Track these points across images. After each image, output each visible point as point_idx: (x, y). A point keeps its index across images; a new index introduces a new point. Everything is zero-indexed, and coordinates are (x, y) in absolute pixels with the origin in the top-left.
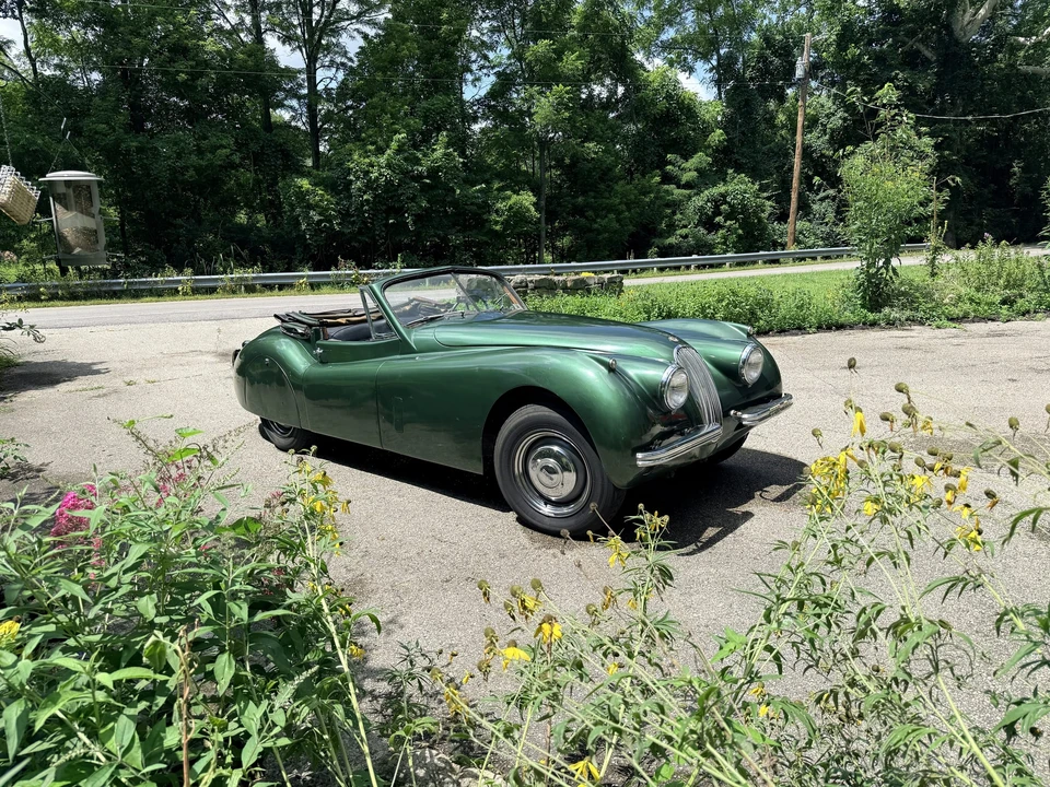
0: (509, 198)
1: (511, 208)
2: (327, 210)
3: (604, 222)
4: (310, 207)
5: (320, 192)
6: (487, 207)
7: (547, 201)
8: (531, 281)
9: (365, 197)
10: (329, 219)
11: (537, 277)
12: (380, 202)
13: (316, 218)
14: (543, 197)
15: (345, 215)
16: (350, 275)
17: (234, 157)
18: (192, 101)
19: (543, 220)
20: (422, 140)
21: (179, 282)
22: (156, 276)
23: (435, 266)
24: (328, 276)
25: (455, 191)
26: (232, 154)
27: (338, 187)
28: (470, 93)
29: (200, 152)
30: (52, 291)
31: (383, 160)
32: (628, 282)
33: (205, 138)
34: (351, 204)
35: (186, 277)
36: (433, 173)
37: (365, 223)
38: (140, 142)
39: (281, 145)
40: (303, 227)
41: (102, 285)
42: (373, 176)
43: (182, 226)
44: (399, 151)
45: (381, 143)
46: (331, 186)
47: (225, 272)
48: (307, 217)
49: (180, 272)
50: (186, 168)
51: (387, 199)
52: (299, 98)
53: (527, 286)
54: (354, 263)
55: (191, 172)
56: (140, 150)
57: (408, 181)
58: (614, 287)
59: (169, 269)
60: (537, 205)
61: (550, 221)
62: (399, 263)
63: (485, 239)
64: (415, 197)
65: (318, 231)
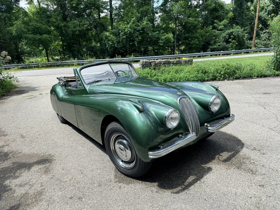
0: (165, 35)
1: (166, 38)
2: (113, 41)
3: (194, 42)
4: (109, 40)
5: (112, 36)
6: (159, 39)
8: (163, 62)
9: (124, 37)
10: (114, 44)
11: (165, 60)
12: (128, 38)
13: (111, 44)
14: (176, 35)
15: (118, 42)
16: (119, 60)
17: (89, 27)
18: (78, 12)
19: (176, 42)
20: (140, 19)
21: (74, 62)
22: (68, 61)
23: (143, 56)
25: (149, 34)
26: (88, 26)
27: (117, 35)
28: (155, 5)
29: (80, 26)
30: (42, 65)
31: (129, 26)
32: (194, 60)
33: (81, 22)
34: (120, 39)
35: (76, 61)
36: (143, 29)
37: (124, 44)
38: (64, 24)
39: (101, 23)
40: (107, 46)
41: (55, 63)
42: (126, 31)
43: (76, 47)
44: (134, 23)
45: (128, 21)
46: (114, 34)
47: (86, 59)
48: (108, 43)
49: (74, 60)
50: (76, 31)
51: (130, 37)
52: (107, 9)
53: (161, 63)
54: (121, 56)
55: (78, 32)
56: (64, 26)
57: (136, 32)
58: (190, 62)
59: (72, 59)
60: (174, 38)
61: (178, 42)
62: (132, 56)
63: (158, 48)
64: (138, 36)
65: (111, 47)
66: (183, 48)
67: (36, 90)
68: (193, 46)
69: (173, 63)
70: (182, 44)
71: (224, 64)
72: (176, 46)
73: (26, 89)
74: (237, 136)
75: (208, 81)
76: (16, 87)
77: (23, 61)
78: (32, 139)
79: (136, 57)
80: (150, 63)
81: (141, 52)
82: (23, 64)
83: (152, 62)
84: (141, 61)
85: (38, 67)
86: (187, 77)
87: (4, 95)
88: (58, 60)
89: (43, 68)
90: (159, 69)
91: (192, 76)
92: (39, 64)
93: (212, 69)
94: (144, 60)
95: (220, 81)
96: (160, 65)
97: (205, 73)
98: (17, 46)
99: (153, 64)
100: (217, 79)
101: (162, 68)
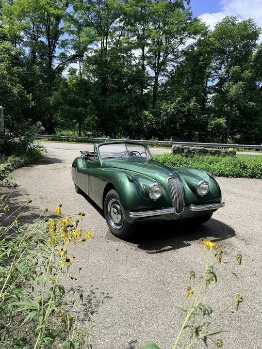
0: (216, 120)
1: (216, 123)
2: (152, 121)
4: (147, 120)
5: (151, 116)
6: (207, 123)
7: (231, 122)
8: (198, 149)
9: (165, 118)
10: (152, 124)
11: (202, 148)
12: (169, 120)
13: (149, 124)
14: (230, 120)
15: (157, 123)
16: (155, 142)
18: (119, 87)
19: (229, 128)
20: (187, 99)
21: (105, 140)
22: (100, 138)
24: (148, 142)
25: (195, 117)
26: (127, 103)
27: (157, 114)
28: (210, 84)
29: (118, 102)
30: (73, 139)
31: (172, 106)
33: (120, 98)
34: (160, 120)
35: (108, 139)
36: (189, 111)
37: (163, 126)
39: (142, 101)
40: (144, 126)
41: (86, 139)
42: (168, 111)
43: (111, 124)
44: (179, 103)
45: (173, 100)
46: (154, 114)
48: (146, 123)
49: (107, 137)
50: (114, 106)
51: (172, 119)
52: (152, 86)
53: (196, 151)
54: (157, 139)
55: (115, 108)
56: (102, 101)
57: (180, 113)
59: (104, 136)
60: (226, 123)
61: (232, 129)
62: (171, 139)
64: (181, 118)
65: (148, 128)
66: (238, 136)
67: (61, 163)
68: (251, 136)
69: (211, 153)
70: (237, 132)
72: (228, 133)
73: (52, 160)
75: (245, 177)
76: (43, 157)
77: (55, 133)
78: (49, 201)
79: (175, 141)
80: (183, 149)
81: (184, 136)
82: (54, 136)
83: (185, 148)
84: (174, 146)
85: (68, 141)
86: (221, 169)
87: (31, 163)
88: (89, 136)
89: (73, 142)
90: (193, 157)
91: (228, 169)
92: (69, 138)
94: (177, 145)
95: (260, 179)
96: (194, 153)
97: (244, 167)
98: (51, 116)
99: (185, 151)
100: (257, 176)
101: (196, 156)
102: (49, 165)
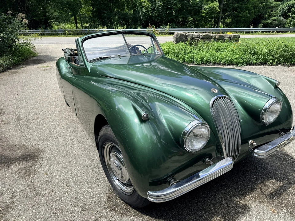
0: (209, 4)
1: (210, 8)
2: (148, 8)
3: (244, 14)
4: (143, 7)
5: (146, 2)
6: (201, 7)
7: (224, 5)
8: (202, 35)
9: (160, 4)
10: (148, 11)
11: (205, 34)
13: (145, 11)
14: (222, 4)
15: (153, 10)
16: (152, 30)
19: (221, 13)
22: (96, 29)
23: (181, 28)
24: (145, 30)
25: (190, 2)
27: (152, 0)
30: (69, 32)
32: (242, 37)
34: (156, 6)
35: (105, 30)
37: (159, 12)
40: (140, 14)
41: (82, 31)
43: (106, 13)
46: (149, 0)
47: (115, 28)
48: (142, 11)
49: (103, 28)
51: (167, 4)
53: (200, 37)
54: (154, 26)
58: (236, 39)
59: (100, 27)
60: (219, 7)
61: (224, 13)
62: (168, 27)
63: (199, 19)
64: (177, 3)
65: (144, 16)
66: (228, 20)
67: (54, 61)
68: (241, 19)
69: (215, 39)
70: (229, 15)
71: (281, 44)
72: (221, 17)
73: (44, 59)
74: (292, 155)
75: (255, 64)
76: (34, 55)
77: (51, 27)
78: (27, 123)
79: (172, 28)
80: (186, 36)
81: (179, 23)
82: (49, 30)
83: (189, 35)
84: (176, 33)
85: (65, 34)
86: (229, 57)
87: (20, 64)
88: (86, 27)
89: (70, 36)
90: (197, 45)
91: (237, 56)
92: (65, 31)
93: (264, 50)
94: (179, 32)
95: (271, 65)
96: (198, 40)
97: (254, 53)
98: (45, 9)
99: (189, 38)
100: (269, 63)
101: (201, 43)
102: (40, 65)
